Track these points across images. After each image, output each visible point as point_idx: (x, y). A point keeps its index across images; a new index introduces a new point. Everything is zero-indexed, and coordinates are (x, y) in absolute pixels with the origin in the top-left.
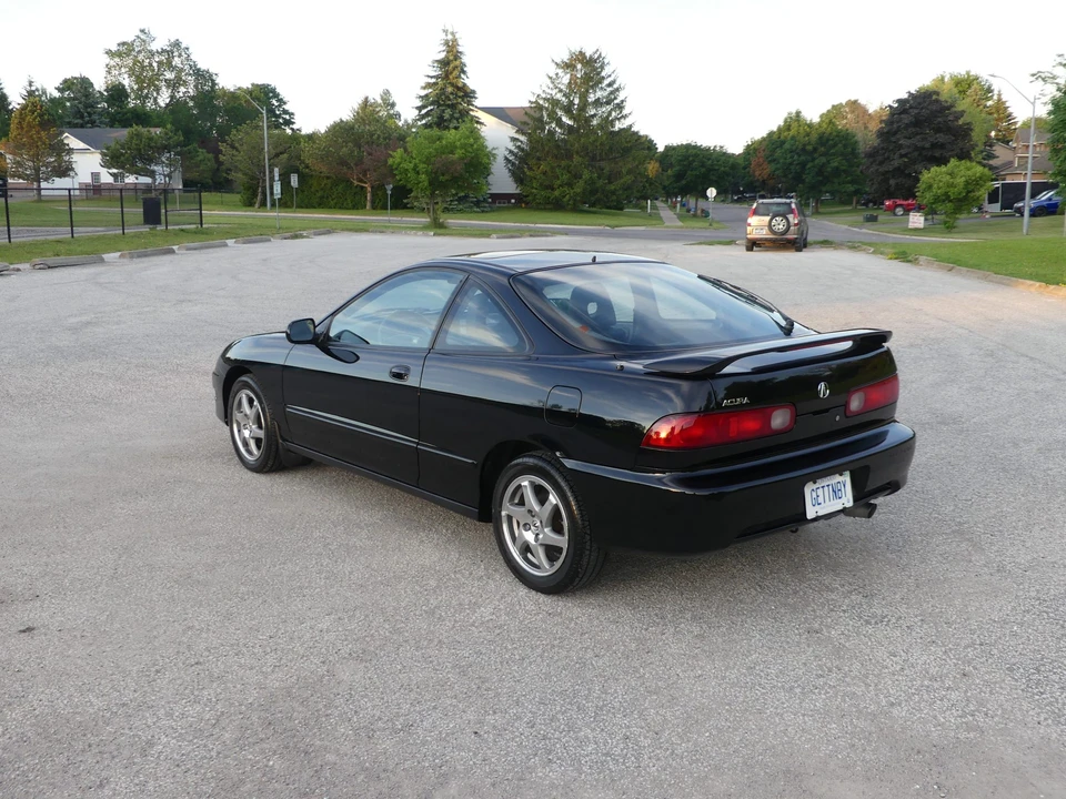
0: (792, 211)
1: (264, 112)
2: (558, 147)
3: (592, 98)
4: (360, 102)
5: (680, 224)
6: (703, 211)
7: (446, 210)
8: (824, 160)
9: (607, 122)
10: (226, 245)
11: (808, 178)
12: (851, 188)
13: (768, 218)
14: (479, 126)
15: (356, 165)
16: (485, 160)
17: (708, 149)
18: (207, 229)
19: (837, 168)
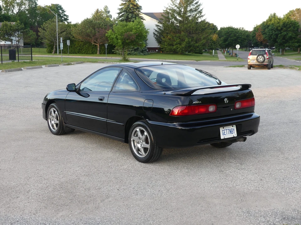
0: (266, 53)
1: (57, 15)
2: (175, 28)
3: (189, 9)
4: (95, 11)
5: (226, 59)
6: (236, 54)
7: (129, 54)
8: (285, 33)
9: (195, 18)
10: (42, 68)
11: (279, 41)
12: (297, 45)
13: (256, 56)
14: (142, 20)
15: (93, 36)
16: (144, 34)
17: (237, 29)
18: (34, 61)
19: (291, 37)
